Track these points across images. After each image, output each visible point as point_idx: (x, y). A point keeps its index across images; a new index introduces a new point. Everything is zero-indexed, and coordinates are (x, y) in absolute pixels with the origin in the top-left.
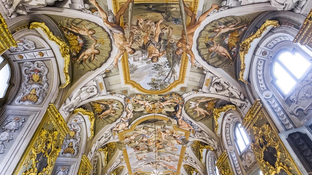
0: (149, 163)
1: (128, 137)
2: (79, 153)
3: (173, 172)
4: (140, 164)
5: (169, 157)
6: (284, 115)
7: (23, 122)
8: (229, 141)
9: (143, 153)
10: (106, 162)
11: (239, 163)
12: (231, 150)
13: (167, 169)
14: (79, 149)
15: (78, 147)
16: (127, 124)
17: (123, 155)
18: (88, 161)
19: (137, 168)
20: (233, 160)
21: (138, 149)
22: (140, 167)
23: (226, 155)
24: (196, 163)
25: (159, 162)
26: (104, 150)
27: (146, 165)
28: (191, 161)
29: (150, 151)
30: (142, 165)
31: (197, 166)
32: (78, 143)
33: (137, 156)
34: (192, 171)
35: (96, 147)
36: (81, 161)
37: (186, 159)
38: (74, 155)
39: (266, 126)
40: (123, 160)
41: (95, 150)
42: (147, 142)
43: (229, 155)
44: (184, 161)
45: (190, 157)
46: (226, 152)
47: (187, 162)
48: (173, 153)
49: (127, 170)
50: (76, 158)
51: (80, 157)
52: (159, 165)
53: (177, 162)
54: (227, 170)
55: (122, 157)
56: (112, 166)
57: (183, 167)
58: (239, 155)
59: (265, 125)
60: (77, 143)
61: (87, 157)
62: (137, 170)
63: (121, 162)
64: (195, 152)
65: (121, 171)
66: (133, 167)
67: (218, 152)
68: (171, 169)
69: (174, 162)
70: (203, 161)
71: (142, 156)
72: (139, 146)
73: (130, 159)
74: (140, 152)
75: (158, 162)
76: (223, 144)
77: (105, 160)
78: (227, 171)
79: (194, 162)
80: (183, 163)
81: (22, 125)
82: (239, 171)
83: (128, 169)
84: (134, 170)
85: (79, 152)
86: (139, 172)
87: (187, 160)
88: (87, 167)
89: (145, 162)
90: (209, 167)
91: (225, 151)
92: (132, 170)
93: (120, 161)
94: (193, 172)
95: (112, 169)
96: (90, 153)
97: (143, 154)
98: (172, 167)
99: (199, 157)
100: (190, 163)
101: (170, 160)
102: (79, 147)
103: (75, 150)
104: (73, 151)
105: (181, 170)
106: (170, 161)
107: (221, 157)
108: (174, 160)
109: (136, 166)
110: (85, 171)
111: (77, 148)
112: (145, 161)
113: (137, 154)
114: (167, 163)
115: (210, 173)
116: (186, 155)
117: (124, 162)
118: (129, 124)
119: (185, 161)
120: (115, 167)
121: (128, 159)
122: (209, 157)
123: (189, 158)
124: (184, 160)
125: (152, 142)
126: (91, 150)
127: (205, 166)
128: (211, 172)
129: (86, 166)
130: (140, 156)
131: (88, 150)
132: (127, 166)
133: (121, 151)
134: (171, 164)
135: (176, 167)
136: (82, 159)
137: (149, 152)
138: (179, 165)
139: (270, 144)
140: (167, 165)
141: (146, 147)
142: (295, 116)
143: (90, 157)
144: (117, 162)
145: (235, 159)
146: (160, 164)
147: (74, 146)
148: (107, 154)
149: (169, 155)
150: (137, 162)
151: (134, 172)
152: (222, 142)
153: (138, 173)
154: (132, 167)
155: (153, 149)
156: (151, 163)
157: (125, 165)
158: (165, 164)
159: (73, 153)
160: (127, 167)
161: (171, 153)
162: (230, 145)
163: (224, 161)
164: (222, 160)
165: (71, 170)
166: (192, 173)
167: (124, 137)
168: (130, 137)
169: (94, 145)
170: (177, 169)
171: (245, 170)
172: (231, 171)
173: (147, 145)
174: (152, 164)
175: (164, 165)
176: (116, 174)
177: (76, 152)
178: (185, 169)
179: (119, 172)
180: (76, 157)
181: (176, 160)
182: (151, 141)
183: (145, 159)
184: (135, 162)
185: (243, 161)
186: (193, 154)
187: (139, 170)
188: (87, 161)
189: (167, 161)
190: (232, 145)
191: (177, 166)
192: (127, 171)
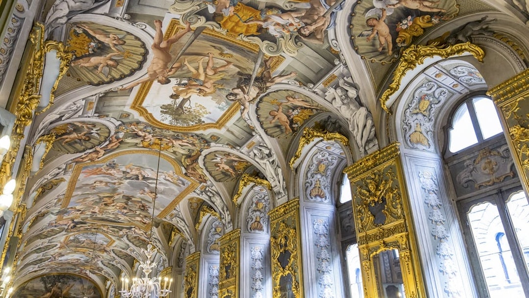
1: (143, 222)
4: (162, 187)
9: (140, 198)
16: (133, 229)
19: (174, 183)
21: (143, 206)
27: (153, 177)
29: (128, 196)
42: (125, 208)
62: (179, 180)
66: (177, 191)
68: (97, 168)
72: (140, 208)
73: (164, 206)
74: (143, 202)
83: (186, 195)
84: (182, 185)
92: (184, 188)
97: (142, 197)
101: (95, 184)
108: (84, 187)
112: (148, 186)
113: (151, 202)
117: (174, 211)
118: (132, 228)
121: (167, 207)
125: (117, 206)
130: (149, 197)
132: (182, 199)
134: (95, 177)
137: (130, 195)
140: (105, 173)
141: (130, 203)
146: (122, 173)
150: (161, 193)
151: (186, 181)
155: (121, 198)
158: (110, 174)
167: (146, 225)
168: (141, 221)
173: (127, 204)
175: (112, 171)
182: (118, 208)
183: (146, 189)
184: (165, 195)
187: (176, 176)
189: (101, 182)
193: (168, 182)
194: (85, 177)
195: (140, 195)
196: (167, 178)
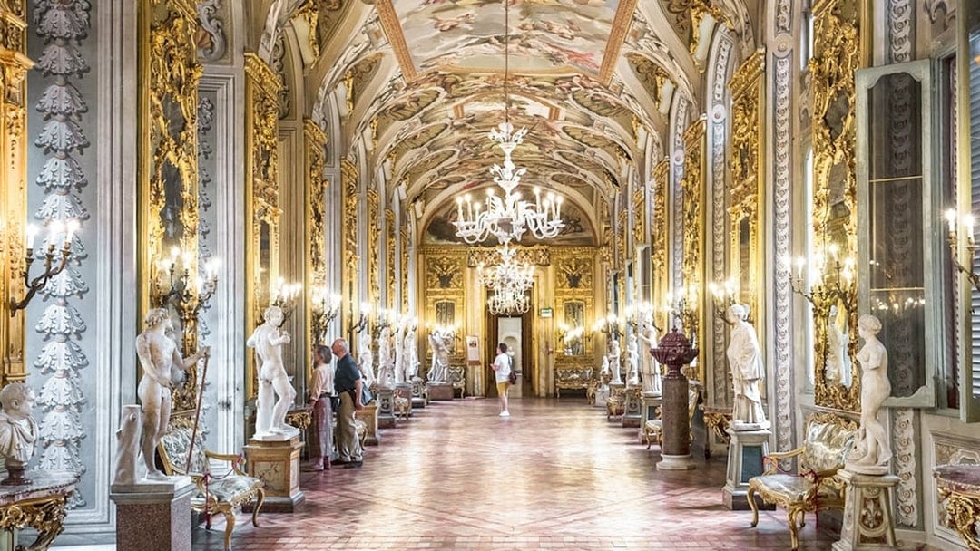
0: (488, 41)
2: (229, 47)
3: (587, 73)
4: (446, 42)
5: (571, 23)
6: (908, 7)
7: (87, 10)
8: (785, 15)
9: (462, 8)
10: (317, 49)
11: (791, 97)
12: (781, 47)
13: (559, 61)
14: (227, 28)
15: (220, 24)
17: (377, 19)
18: (264, 69)
19: (439, 57)
20: (776, 85)
22: (450, 54)
23: (758, 65)
24: (672, 58)
25: (529, 37)
26: (303, 11)
27: (473, 47)
28: (655, 48)
29: (490, 2)
30: (456, 46)
31: (675, 69)
32: (215, 8)
33: (434, 18)
34: (658, 78)
35: (280, 14)
36: (246, 73)
37: (635, 36)
38: (213, 55)
39: (850, 31)
40: (378, 35)
41: (279, 21)
43: (768, 68)
44: (630, 42)
45: (652, 33)
46: (761, 54)
47: (642, 48)
48: (584, 13)
49: (397, 64)
50: (225, 64)
51: (238, 59)
52: (529, 46)
53: (601, 41)
54: (752, 113)
55: (376, 26)
56: (340, 62)
57: (626, 59)
58: (802, 68)
59: (848, 28)
60: (213, 6)
61: (257, 54)
62: (436, 64)
63: (371, 43)
64: (675, 15)
65: (371, 67)
66: (420, 55)
67: (744, 44)
68: (576, 61)
69: (590, 43)
70: (700, 52)
71: (455, 19)
73: (407, 28)
74: (448, 3)
75: (525, 37)
76: (762, 21)
77: (312, 42)
78: (751, 115)
79: (666, 52)
80: (625, 49)
81: (88, 19)
82: (783, 122)
83: (400, 62)
84: (424, 64)
85: (229, 42)
86: (444, 69)
87: (642, 42)
88: (265, 87)
89: (469, 36)
90: (715, 79)
91: (763, 51)
92: (417, 65)
93: (368, 39)
94: (661, 83)
95: (342, 69)
96: (263, 37)
97: (460, 10)
98: (581, 56)
99: (687, 35)
100: (649, 51)
101: (572, 33)
102: (223, 23)
103: (211, 35)
104: (207, 40)
105: (616, 69)
106: (573, 37)
107: (745, 67)
108: (591, 34)
109: (432, 49)
110: (262, 102)
111: (218, 26)
112: (469, 32)
113: (436, 12)
114: (563, 42)
115: (714, 98)
116: (637, 25)
117: (383, 41)
119: (633, 44)
120: (351, 63)
121: (401, 31)
122: (721, 42)
123: (646, 35)
124: (631, 40)
126: (265, 28)
127: (701, 71)
128: (721, 98)
129: (260, 84)
130: (449, 18)
131: (255, 29)
132: (397, 54)
133: (372, 6)
134: (575, 47)
135: (598, 59)
136: (247, 68)
137: (486, 6)
138: (610, 55)
139: (844, 83)
140: (561, 50)
142: (931, 18)
143: (266, 51)
144: (356, 46)
145: (785, 82)
146: (532, 45)
147: (204, 18)
148: (314, 21)
149: (569, 18)
150: (438, 37)
151: (424, 70)
152: (763, 12)
153: (441, 73)
154: (415, 53)
156: (494, 40)
157: (389, 51)
158: (553, 47)
159: (209, 45)
160: (394, 57)
161: (575, 12)
162: (783, 28)
163: (752, 81)
164: (746, 74)
165: (220, 105)
166: (659, 83)
169: (271, 11)
170: (600, 64)
171: (801, 121)
172: (760, 120)
174: (499, 44)
175: (550, 50)
176: (352, 80)
177: (217, 40)
178: (635, 67)
179: (362, 72)
180: (222, 61)
181: (598, 37)
184: (430, 39)
185: (805, 94)
186: (666, 23)
187: (446, 63)
188: (261, 68)
189: (562, 35)
190: (789, 32)
191: (602, 56)
192: (395, 69)
193: (447, 52)
194: (592, 55)
195: (469, 13)
196: (453, 55)
